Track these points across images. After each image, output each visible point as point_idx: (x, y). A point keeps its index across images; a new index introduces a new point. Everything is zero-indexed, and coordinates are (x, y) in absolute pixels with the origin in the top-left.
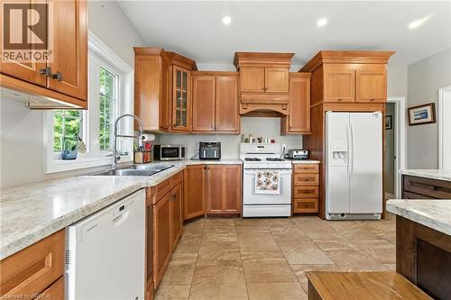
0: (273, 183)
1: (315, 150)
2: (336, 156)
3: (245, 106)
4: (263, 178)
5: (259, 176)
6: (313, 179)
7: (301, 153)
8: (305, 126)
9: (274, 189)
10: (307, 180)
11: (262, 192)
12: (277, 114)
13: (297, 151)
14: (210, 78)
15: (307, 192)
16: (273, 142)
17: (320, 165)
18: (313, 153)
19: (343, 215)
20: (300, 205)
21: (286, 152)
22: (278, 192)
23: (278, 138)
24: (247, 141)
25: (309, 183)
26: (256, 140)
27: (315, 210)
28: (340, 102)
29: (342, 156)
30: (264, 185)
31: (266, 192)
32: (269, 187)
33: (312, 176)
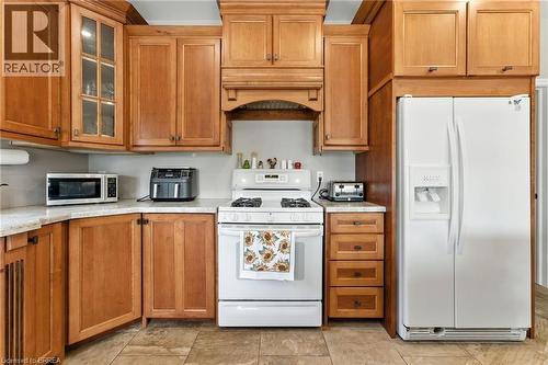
0: (279, 257)
1: (377, 183)
2: (423, 196)
3: (232, 94)
4: (257, 246)
5: (248, 240)
6: (372, 246)
7: (349, 188)
8: (357, 134)
9: (282, 269)
10: (358, 248)
11: (255, 275)
12: (307, 114)
13: (342, 184)
14: (165, 40)
15: (357, 274)
16: (297, 166)
17: (387, 216)
18: (373, 188)
19: (437, 330)
20: (344, 301)
21: (322, 187)
22: (290, 276)
23: (308, 160)
24: (247, 165)
25: (363, 254)
26: (265, 163)
27: (376, 312)
28: (431, 75)
29: (436, 197)
30: (260, 259)
31: (263, 275)
32: (270, 265)
33: (369, 239)
